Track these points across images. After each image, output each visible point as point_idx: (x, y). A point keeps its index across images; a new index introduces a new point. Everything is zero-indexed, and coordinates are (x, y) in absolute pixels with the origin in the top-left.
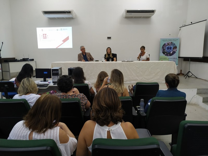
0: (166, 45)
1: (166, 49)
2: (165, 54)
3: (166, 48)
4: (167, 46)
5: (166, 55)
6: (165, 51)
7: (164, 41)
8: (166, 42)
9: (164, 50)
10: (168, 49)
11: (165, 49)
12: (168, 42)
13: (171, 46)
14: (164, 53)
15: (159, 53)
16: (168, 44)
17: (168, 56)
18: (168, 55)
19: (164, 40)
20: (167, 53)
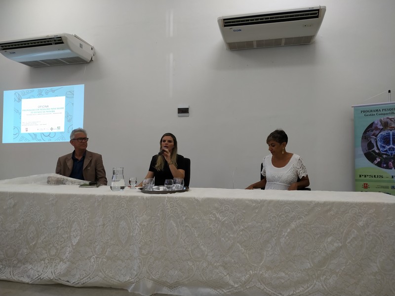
0: (377, 129)
1: (379, 144)
2: (376, 162)
3: (378, 138)
4: (384, 133)
5: (379, 165)
6: (375, 149)
7: (368, 113)
8: (376, 119)
9: (370, 145)
10: (388, 143)
11: (373, 141)
12: (383, 118)
14: (370, 157)
15: (354, 157)
16: (386, 125)
17: (388, 167)
18: (387, 164)
19: (365, 111)
20: (386, 158)
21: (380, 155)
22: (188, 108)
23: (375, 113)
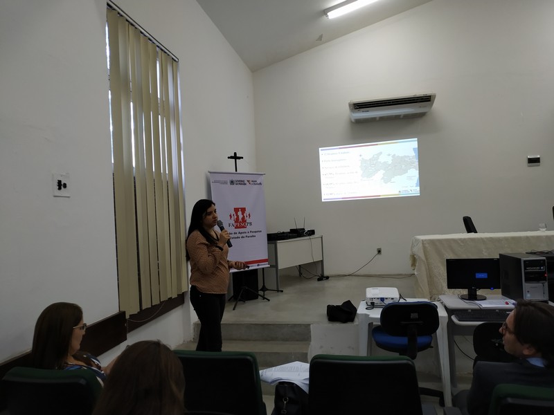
22: (539, 158)
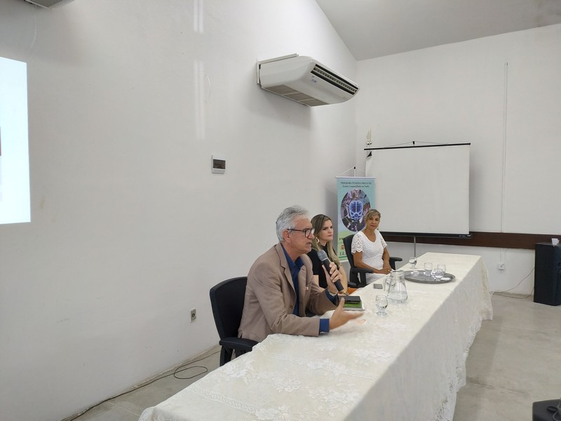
0: (349, 198)
1: (350, 211)
2: (348, 226)
3: (350, 207)
4: (352, 202)
5: (350, 228)
7: (345, 185)
8: (349, 190)
10: (355, 211)
11: (347, 209)
12: (353, 189)
13: (360, 202)
14: (345, 222)
16: (354, 196)
18: (354, 227)
20: (353, 223)
21: (350, 220)
22: (225, 161)
23: (348, 185)
